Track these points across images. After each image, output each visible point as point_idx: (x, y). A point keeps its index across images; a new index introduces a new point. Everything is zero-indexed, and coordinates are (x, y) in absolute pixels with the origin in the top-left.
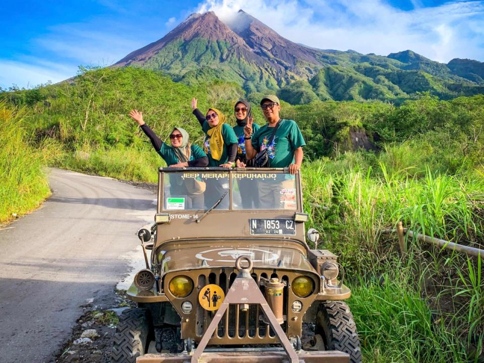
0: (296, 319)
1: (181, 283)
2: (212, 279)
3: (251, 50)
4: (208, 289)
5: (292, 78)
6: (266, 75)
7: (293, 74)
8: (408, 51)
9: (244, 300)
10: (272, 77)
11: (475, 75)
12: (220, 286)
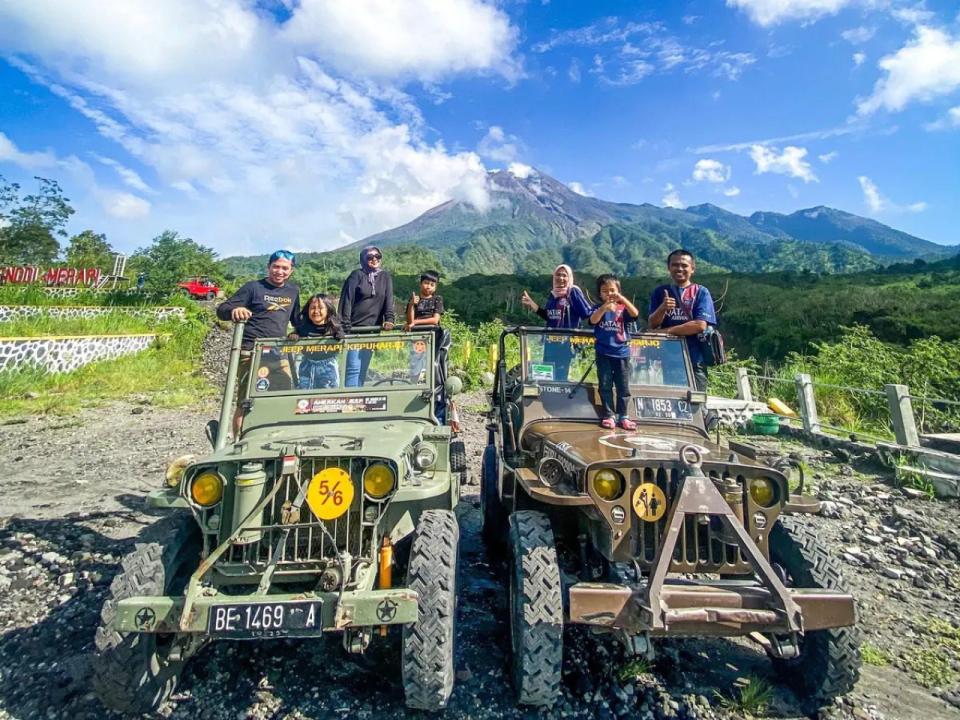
0: (761, 538)
1: (608, 478)
2: (648, 477)
3: (542, 205)
4: (645, 490)
5: (583, 232)
6: (556, 230)
7: (583, 229)
8: (707, 204)
9: (703, 508)
10: (562, 232)
11: (776, 229)
12: (658, 485)
